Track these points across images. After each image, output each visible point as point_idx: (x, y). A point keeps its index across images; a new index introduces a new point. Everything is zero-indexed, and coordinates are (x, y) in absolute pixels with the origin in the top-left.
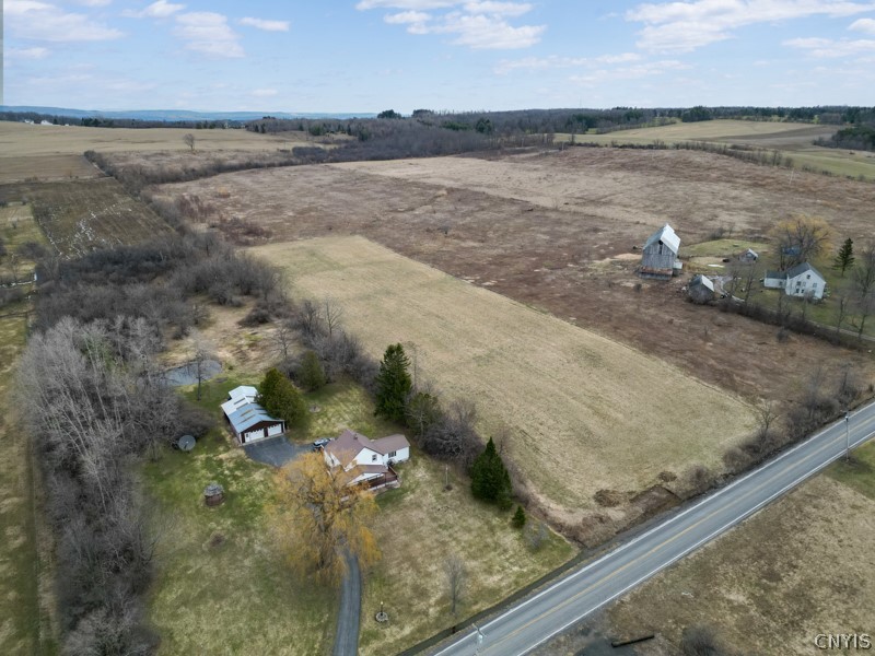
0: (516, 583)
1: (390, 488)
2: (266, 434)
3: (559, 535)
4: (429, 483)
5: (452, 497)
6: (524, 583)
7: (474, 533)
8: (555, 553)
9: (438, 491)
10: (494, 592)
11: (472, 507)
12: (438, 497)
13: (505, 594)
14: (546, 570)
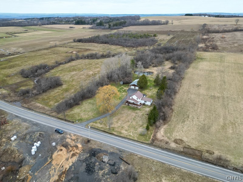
0: (127, 136)
1: (137, 107)
2: (135, 88)
3: (152, 137)
4: (146, 111)
5: (145, 117)
6: (128, 137)
7: (137, 124)
8: (144, 139)
9: (145, 114)
10: (121, 133)
11: (145, 120)
12: (143, 115)
13: (121, 135)
14: (136, 139)
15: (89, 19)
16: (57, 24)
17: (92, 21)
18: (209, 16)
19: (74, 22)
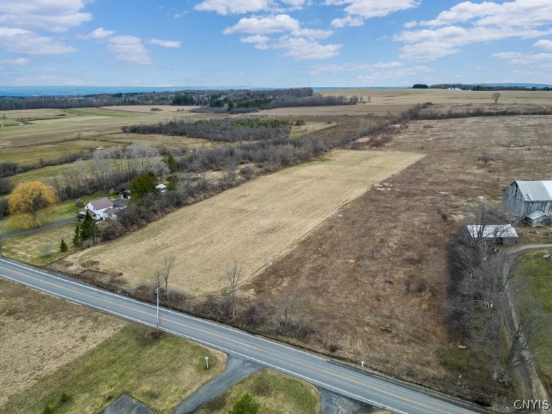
15: (206, 95)
16: (138, 104)
17: (210, 98)
18: (464, 88)
19: (171, 101)
